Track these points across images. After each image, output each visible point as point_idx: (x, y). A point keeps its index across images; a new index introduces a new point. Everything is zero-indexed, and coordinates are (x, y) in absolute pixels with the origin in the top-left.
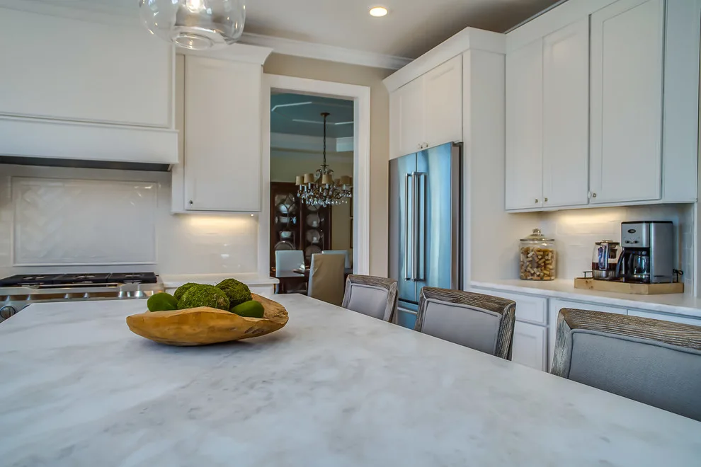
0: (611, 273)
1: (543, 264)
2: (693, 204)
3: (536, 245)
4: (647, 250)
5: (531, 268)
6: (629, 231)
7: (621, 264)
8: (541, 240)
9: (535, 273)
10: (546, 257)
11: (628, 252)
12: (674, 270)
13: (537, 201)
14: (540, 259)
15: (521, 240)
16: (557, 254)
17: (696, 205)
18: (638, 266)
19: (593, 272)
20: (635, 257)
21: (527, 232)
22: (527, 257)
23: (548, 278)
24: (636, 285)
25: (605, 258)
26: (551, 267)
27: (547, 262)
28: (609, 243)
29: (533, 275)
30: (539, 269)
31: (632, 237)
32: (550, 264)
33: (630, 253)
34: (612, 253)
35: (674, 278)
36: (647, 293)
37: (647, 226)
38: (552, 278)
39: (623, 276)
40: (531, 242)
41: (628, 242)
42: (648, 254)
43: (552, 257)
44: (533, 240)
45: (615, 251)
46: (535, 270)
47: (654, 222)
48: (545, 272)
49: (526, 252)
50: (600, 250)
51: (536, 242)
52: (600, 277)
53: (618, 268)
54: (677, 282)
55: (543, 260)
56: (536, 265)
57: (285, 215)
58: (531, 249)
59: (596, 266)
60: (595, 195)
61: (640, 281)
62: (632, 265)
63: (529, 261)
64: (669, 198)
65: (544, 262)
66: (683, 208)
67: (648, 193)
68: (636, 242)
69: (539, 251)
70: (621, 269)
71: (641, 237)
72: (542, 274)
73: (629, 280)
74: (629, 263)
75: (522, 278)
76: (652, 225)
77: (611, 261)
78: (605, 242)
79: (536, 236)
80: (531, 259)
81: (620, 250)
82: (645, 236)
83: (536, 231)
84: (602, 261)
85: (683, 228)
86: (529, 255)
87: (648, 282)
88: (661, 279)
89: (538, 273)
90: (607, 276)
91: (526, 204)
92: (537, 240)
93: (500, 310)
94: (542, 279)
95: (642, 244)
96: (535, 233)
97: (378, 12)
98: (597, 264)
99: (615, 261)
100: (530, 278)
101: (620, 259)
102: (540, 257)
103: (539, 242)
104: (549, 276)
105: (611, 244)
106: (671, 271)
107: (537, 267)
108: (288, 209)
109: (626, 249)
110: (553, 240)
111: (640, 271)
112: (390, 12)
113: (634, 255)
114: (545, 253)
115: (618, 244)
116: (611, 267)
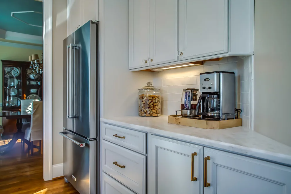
0: (193, 112)
1: (152, 106)
2: (251, 56)
3: (149, 93)
4: (217, 94)
5: (145, 108)
6: (205, 80)
7: (200, 105)
8: (152, 89)
9: (147, 112)
10: (154, 101)
11: (205, 95)
12: (235, 109)
13: (146, 62)
14: (150, 102)
15: (139, 90)
16: (162, 99)
17: (253, 57)
18: (211, 106)
19: (181, 111)
20: (210, 99)
21: (143, 85)
22: (142, 101)
23: (156, 115)
24: (211, 121)
25: (189, 100)
26: (157, 107)
27: (155, 104)
28: (192, 90)
29: (146, 113)
30: (150, 109)
31: (207, 84)
32: (157, 105)
34: (194, 97)
35: (235, 115)
36: (218, 128)
37: (217, 76)
38: (159, 115)
39: (201, 114)
40: (146, 91)
41: (204, 88)
42: (218, 97)
43: (158, 101)
44: (147, 89)
45: (195, 95)
46: (147, 109)
47: (223, 72)
48: (154, 111)
49: (142, 97)
50: (186, 95)
51: (148, 91)
52: (186, 115)
53: (197, 108)
54: (238, 118)
55: (152, 103)
56: (148, 106)
57: (33, 80)
58: (145, 95)
59: (183, 107)
60: (182, 54)
61: (212, 118)
62: (207, 106)
63: (144, 104)
65: (153, 104)
68: (210, 88)
69: (150, 97)
70: (199, 109)
71: (213, 84)
72: (151, 112)
73: (205, 117)
74: (205, 104)
75: (139, 116)
76: (221, 75)
77: (193, 103)
78: (189, 89)
79: (149, 87)
80: (144, 102)
81: (199, 94)
82: (216, 83)
83: (148, 83)
84: (187, 103)
86: (143, 100)
89: (149, 112)
90: (191, 114)
92: (149, 89)
94: (151, 116)
95: (214, 89)
96: (148, 85)
98: (184, 105)
99: (195, 103)
100: (144, 115)
101: (199, 102)
102: (150, 101)
103: (151, 90)
104: (156, 113)
105: (193, 90)
106: (234, 110)
107: (149, 108)
108: (34, 77)
109: (203, 93)
110: (159, 90)
111: (213, 110)
113: (208, 98)
114: (153, 98)
115: (197, 90)
116: (193, 107)
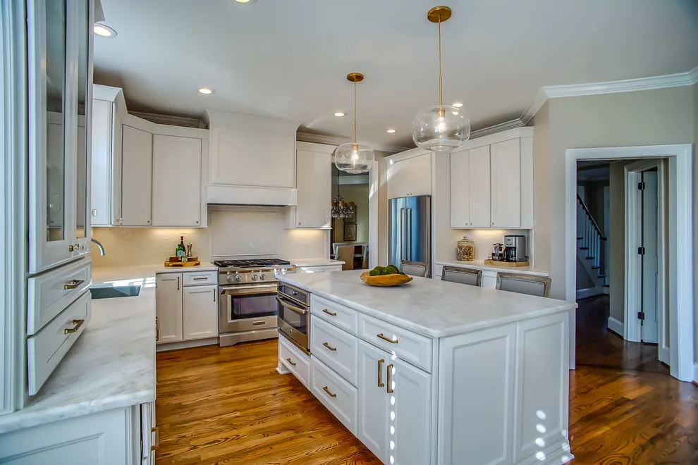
0: (500, 258)
3: (465, 244)
4: (515, 248)
5: (463, 255)
6: (508, 240)
7: (504, 254)
8: (468, 242)
10: (470, 250)
12: (525, 256)
13: (466, 224)
14: (467, 251)
15: (458, 242)
16: (475, 248)
17: (533, 230)
18: (511, 255)
19: (492, 257)
20: (510, 251)
21: (461, 238)
22: (461, 250)
24: (511, 263)
26: (472, 255)
28: (499, 245)
29: (464, 258)
30: (467, 256)
31: (509, 243)
32: (472, 253)
33: (508, 249)
34: (500, 249)
35: (525, 259)
36: (516, 266)
37: (515, 238)
38: (473, 260)
39: (505, 259)
41: (507, 244)
42: (515, 250)
43: (473, 250)
44: (464, 242)
46: (465, 256)
47: (518, 236)
49: (461, 247)
50: (495, 247)
52: (496, 259)
54: (526, 261)
56: (465, 254)
58: (463, 246)
59: (493, 255)
60: (493, 223)
61: (512, 261)
63: (462, 252)
64: (524, 227)
65: (469, 252)
66: (528, 231)
67: (515, 224)
68: (510, 245)
69: (467, 247)
70: (504, 256)
71: (512, 243)
73: (508, 260)
74: (508, 253)
75: (458, 260)
77: (500, 252)
78: (497, 244)
79: (465, 240)
81: (504, 248)
82: (514, 242)
83: (465, 237)
84: (496, 252)
85: (528, 238)
87: (515, 261)
88: (521, 260)
89: (466, 258)
90: (498, 259)
91: (463, 225)
92: (466, 242)
93: (477, 273)
94: (468, 260)
95: (513, 246)
97: (391, 131)
99: (502, 252)
101: (504, 252)
104: (471, 259)
109: (506, 247)
110: (473, 242)
111: (512, 257)
112: (396, 131)
114: (469, 248)
115: (503, 245)
116: (501, 255)
